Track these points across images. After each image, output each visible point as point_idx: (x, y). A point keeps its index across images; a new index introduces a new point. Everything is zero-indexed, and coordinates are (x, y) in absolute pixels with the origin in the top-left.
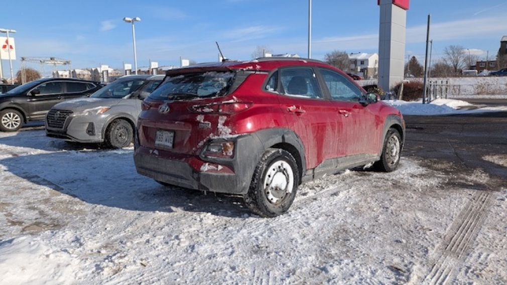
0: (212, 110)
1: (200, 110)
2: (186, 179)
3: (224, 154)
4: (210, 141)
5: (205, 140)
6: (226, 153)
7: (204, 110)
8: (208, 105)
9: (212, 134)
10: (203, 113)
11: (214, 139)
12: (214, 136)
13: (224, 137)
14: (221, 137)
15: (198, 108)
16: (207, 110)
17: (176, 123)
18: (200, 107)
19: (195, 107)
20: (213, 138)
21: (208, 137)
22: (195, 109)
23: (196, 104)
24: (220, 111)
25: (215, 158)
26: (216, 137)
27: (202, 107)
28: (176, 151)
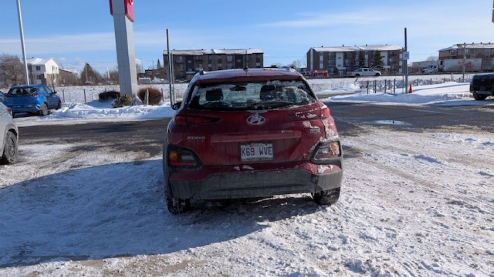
0: (316, 115)
1: (304, 117)
2: (301, 185)
3: (334, 154)
4: (320, 144)
5: (316, 145)
6: (335, 153)
7: (308, 116)
8: (310, 111)
9: (321, 138)
10: (307, 119)
11: (325, 142)
12: (323, 139)
13: (331, 139)
14: (329, 139)
15: (301, 115)
16: (311, 116)
17: (282, 132)
18: (303, 114)
19: (298, 114)
20: (323, 141)
21: (319, 141)
22: (299, 116)
23: (299, 111)
24: (322, 115)
25: (327, 159)
26: (325, 140)
27: (306, 115)
28: (281, 160)
